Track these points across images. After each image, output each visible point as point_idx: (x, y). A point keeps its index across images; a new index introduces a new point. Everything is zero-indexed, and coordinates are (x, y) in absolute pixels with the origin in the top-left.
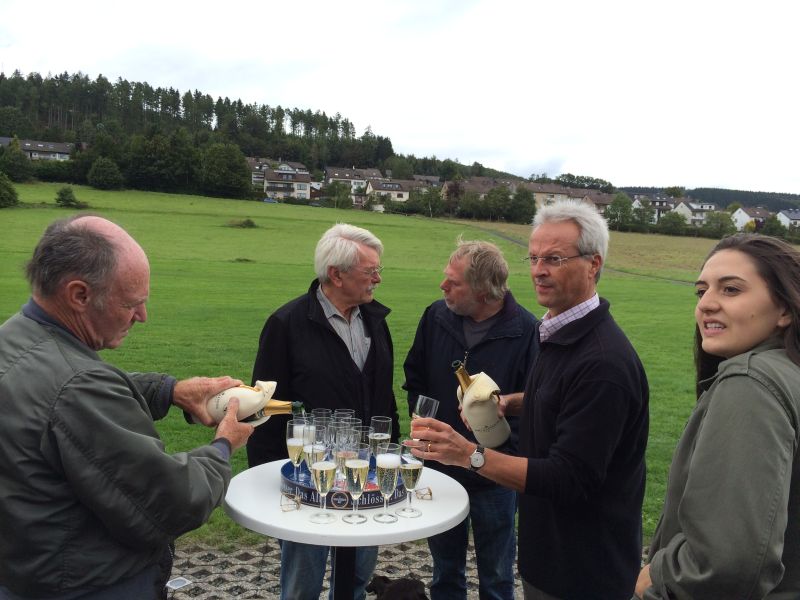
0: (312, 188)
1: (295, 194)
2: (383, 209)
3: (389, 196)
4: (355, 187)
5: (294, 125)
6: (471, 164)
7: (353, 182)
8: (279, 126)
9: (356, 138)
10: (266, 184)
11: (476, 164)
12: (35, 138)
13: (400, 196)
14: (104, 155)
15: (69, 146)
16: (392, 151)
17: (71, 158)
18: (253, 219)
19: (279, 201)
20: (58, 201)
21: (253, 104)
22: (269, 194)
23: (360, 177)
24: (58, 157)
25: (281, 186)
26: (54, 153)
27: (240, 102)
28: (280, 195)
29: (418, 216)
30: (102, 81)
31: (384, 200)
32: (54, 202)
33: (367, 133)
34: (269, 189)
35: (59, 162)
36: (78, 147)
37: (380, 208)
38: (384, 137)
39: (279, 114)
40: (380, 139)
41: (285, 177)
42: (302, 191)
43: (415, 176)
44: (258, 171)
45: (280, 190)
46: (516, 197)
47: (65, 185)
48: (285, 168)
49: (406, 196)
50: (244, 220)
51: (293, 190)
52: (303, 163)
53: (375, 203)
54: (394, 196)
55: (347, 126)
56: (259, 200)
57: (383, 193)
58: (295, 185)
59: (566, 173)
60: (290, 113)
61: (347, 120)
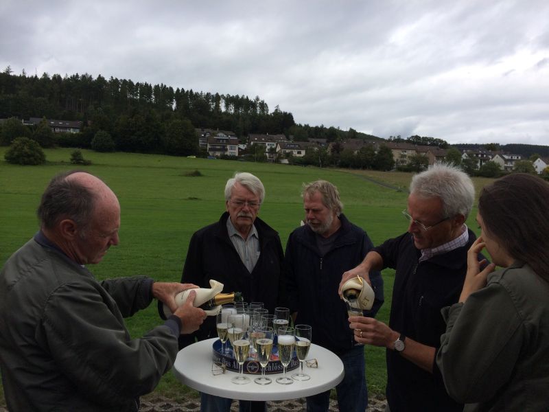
0: (239, 148)
1: (228, 153)
2: (287, 162)
3: (292, 152)
4: (268, 147)
5: (227, 106)
6: (348, 130)
7: (267, 144)
8: (217, 106)
9: (269, 113)
10: (209, 147)
11: (351, 130)
12: (57, 118)
13: (299, 153)
14: (102, 128)
15: (80, 123)
16: (293, 122)
17: (80, 131)
18: (199, 171)
19: (217, 157)
20: (72, 160)
21: (200, 92)
22: (211, 153)
23: (272, 140)
24: (72, 131)
25: (219, 147)
26: (69, 128)
27: (191, 91)
28: (218, 154)
29: (312, 166)
30: (101, 79)
31: (288, 156)
32: (69, 161)
33: (276, 110)
34: (210, 150)
35: (72, 134)
36: (85, 124)
37: (286, 161)
38: (288, 112)
39: (217, 98)
40: (285, 114)
41: (221, 141)
42: (233, 151)
43: (309, 139)
44: (204, 137)
45: (218, 150)
46: (379, 153)
47: (77, 149)
48: (221, 135)
49: (303, 153)
50: (194, 171)
51: (226, 150)
52: (234, 132)
53: (283, 158)
54: (295, 153)
55: (263, 106)
56: (204, 157)
57: (287, 151)
58: (228, 147)
59: (415, 135)
60: (224, 98)
61: (263, 102)
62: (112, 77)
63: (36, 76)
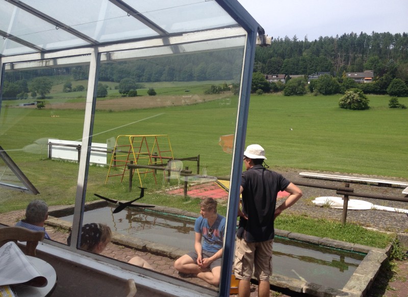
26: (363, 78)
62: (373, 32)
63: (316, 40)
